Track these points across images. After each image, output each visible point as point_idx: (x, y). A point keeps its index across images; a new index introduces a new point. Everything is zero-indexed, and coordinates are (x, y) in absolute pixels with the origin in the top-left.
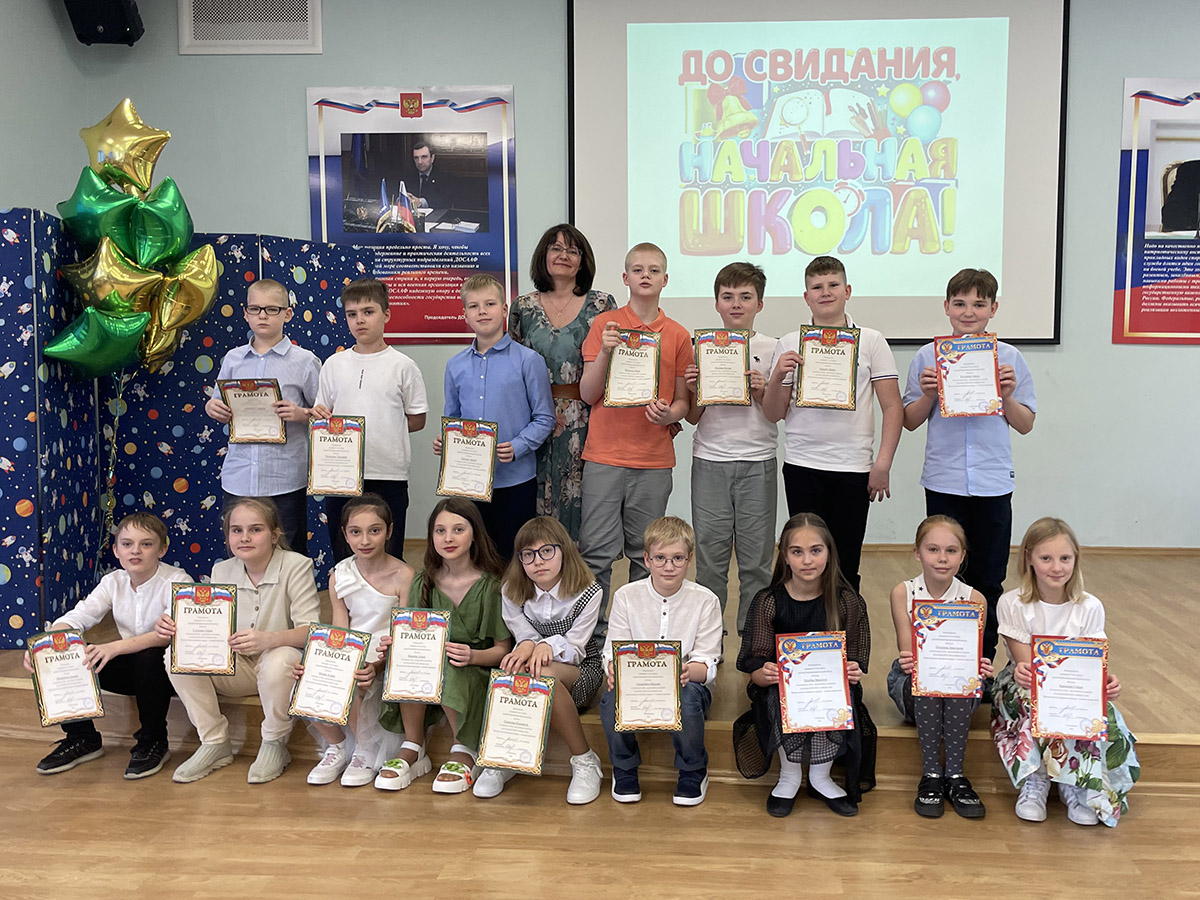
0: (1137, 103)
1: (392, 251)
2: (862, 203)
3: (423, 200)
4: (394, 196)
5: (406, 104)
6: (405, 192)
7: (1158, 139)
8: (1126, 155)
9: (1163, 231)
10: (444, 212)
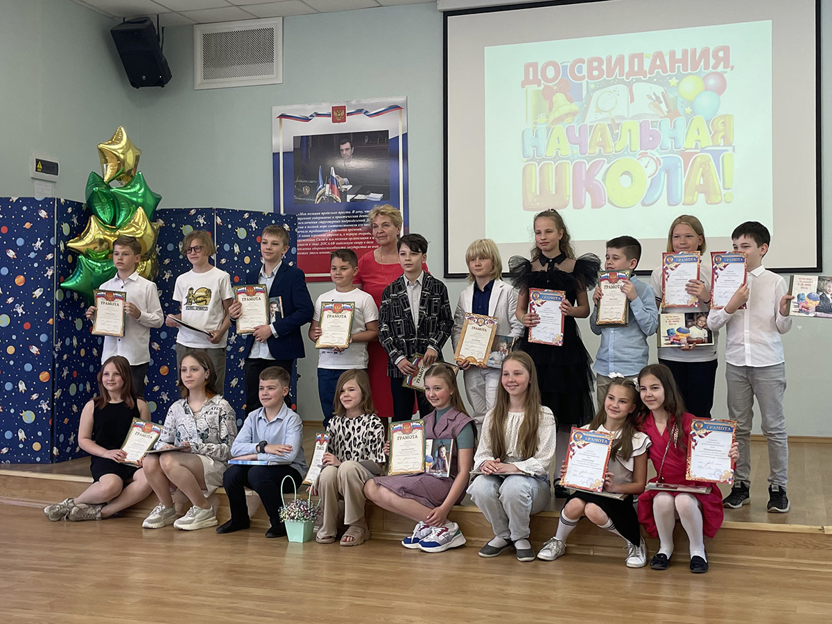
1: (325, 215)
2: (659, 167)
3: (346, 180)
4: (327, 179)
5: (335, 114)
10: (358, 187)
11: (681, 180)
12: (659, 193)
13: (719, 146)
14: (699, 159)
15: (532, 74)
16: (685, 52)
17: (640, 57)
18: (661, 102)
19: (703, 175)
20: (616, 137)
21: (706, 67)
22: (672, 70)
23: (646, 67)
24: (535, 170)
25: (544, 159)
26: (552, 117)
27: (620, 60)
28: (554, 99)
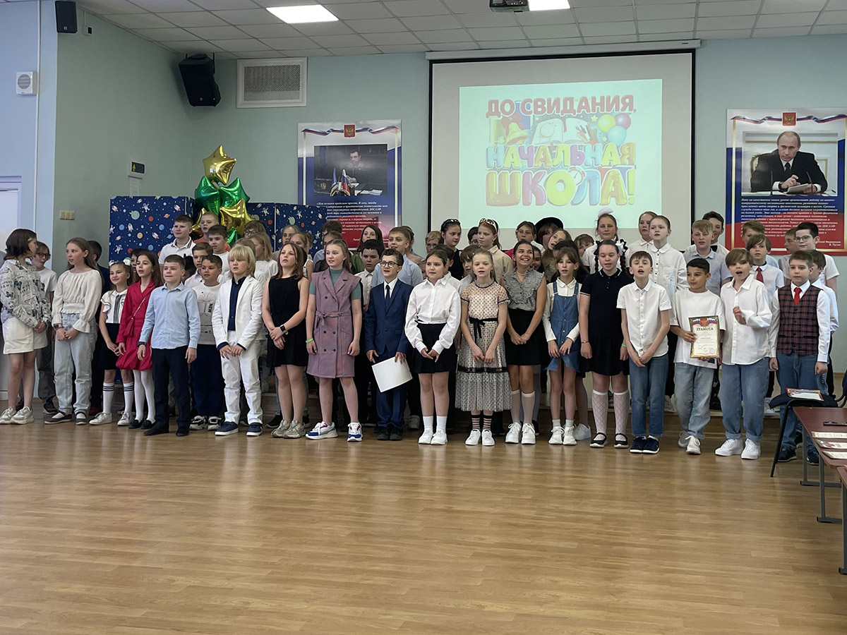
0: (734, 123)
1: (338, 205)
2: (584, 178)
3: (354, 179)
4: (340, 177)
5: (347, 131)
7: (747, 142)
8: (729, 151)
9: (752, 192)
10: (364, 185)
11: (599, 188)
12: (583, 196)
13: (625, 164)
14: (611, 174)
15: (494, 108)
16: (602, 98)
17: (571, 100)
18: (585, 133)
19: (614, 184)
20: (553, 156)
21: (617, 109)
22: (594, 110)
23: (576, 107)
24: (496, 176)
25: (502, 169)
26: (508, 140)
27: (557, 101)
28: (510, 126)
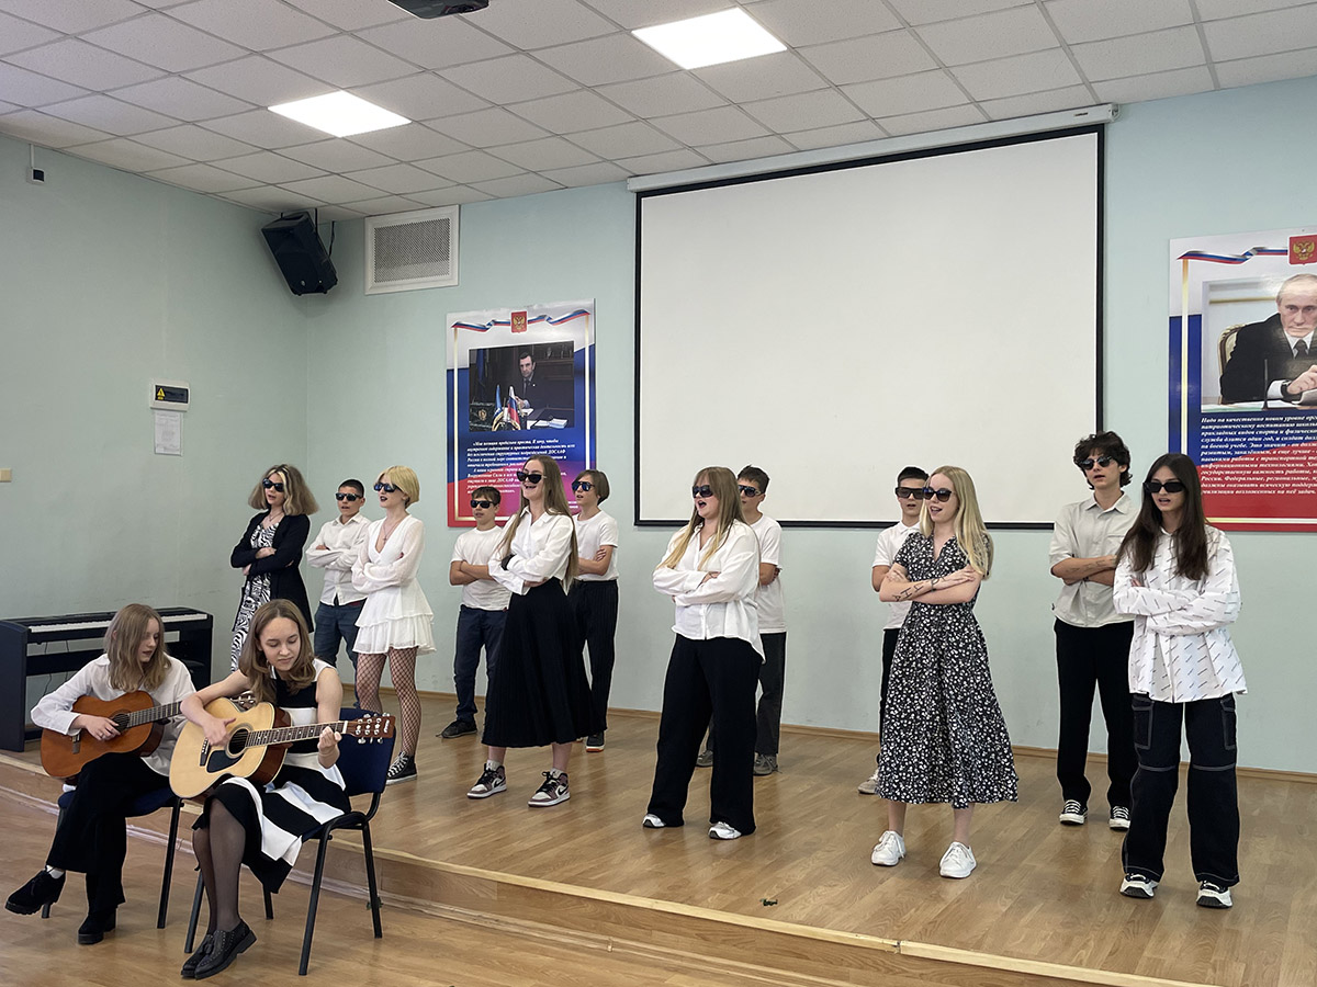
0: (1185, 265)
1: (504, 446)
3: (526, 402)
4: (506, 401)
5: (515, 322)
6: (513, 396)
7: (1212, 302)
8: (1175, 322)
9: (1223, 403)
10: (541, 411)
